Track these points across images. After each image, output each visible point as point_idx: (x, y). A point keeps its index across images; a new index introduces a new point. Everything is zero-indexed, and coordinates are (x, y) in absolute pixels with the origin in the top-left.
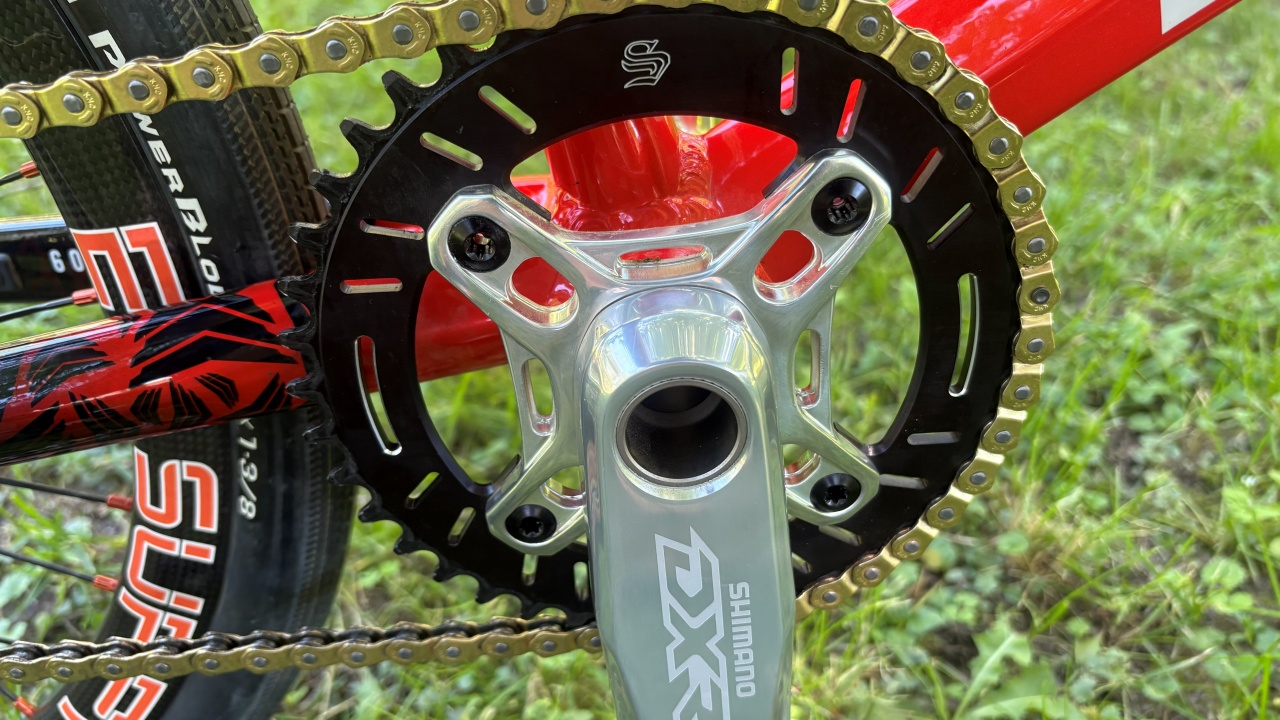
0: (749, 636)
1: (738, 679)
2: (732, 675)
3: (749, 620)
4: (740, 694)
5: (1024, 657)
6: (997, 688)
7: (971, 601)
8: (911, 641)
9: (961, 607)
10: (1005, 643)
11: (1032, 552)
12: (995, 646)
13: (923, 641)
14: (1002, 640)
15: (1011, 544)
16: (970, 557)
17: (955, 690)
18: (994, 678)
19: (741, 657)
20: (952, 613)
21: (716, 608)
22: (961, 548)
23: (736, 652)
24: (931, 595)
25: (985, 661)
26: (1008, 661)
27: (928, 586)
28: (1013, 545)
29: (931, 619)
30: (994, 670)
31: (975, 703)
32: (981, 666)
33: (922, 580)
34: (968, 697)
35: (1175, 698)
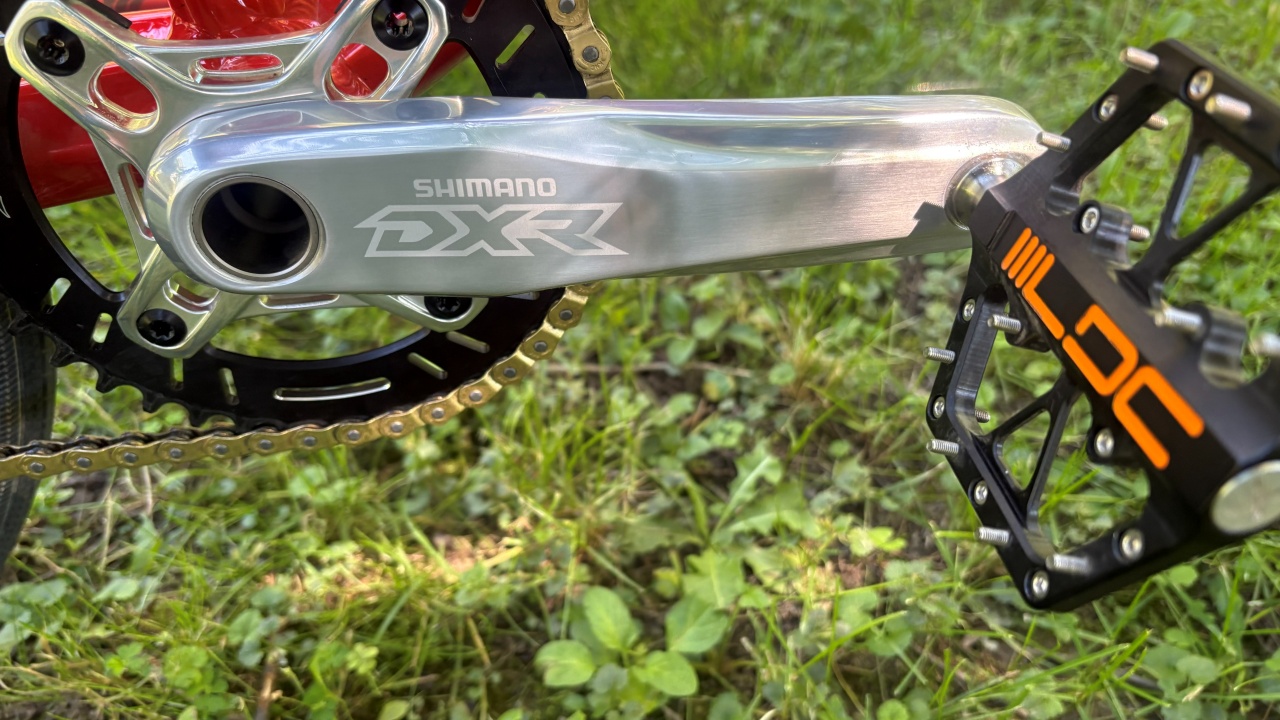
0: (478, 182)
1: (532, 194)
2: (526, 199)
3: (459, 182)
4: (553, 192)
5: (775, 477)
6: (753, 506)
7: (738, 428)
8: (679, 465)
9: (729, 433)
10: (763, 464)
11: (799, 382)
12: (752, 468)
13: (688, 467)
14: (758, 462)
15: (781, 376)
16: (746, 388)
17: (716, 509)
18: (749, 497)
19: (504, 191)
20: (718, 440)
21: (445, 211)
22: (738, 379)
23: (498, 194)
24: (707, 424)
25: (742, 482)
26: (761, 482)
27: (704, 417)
28: (782, 376)
29: (699, 445)
30: (749, 490)
31: (732, 519)
32: (739, 486)
33: (701, 409)
34: (726, 515)
35: (914, 509)
